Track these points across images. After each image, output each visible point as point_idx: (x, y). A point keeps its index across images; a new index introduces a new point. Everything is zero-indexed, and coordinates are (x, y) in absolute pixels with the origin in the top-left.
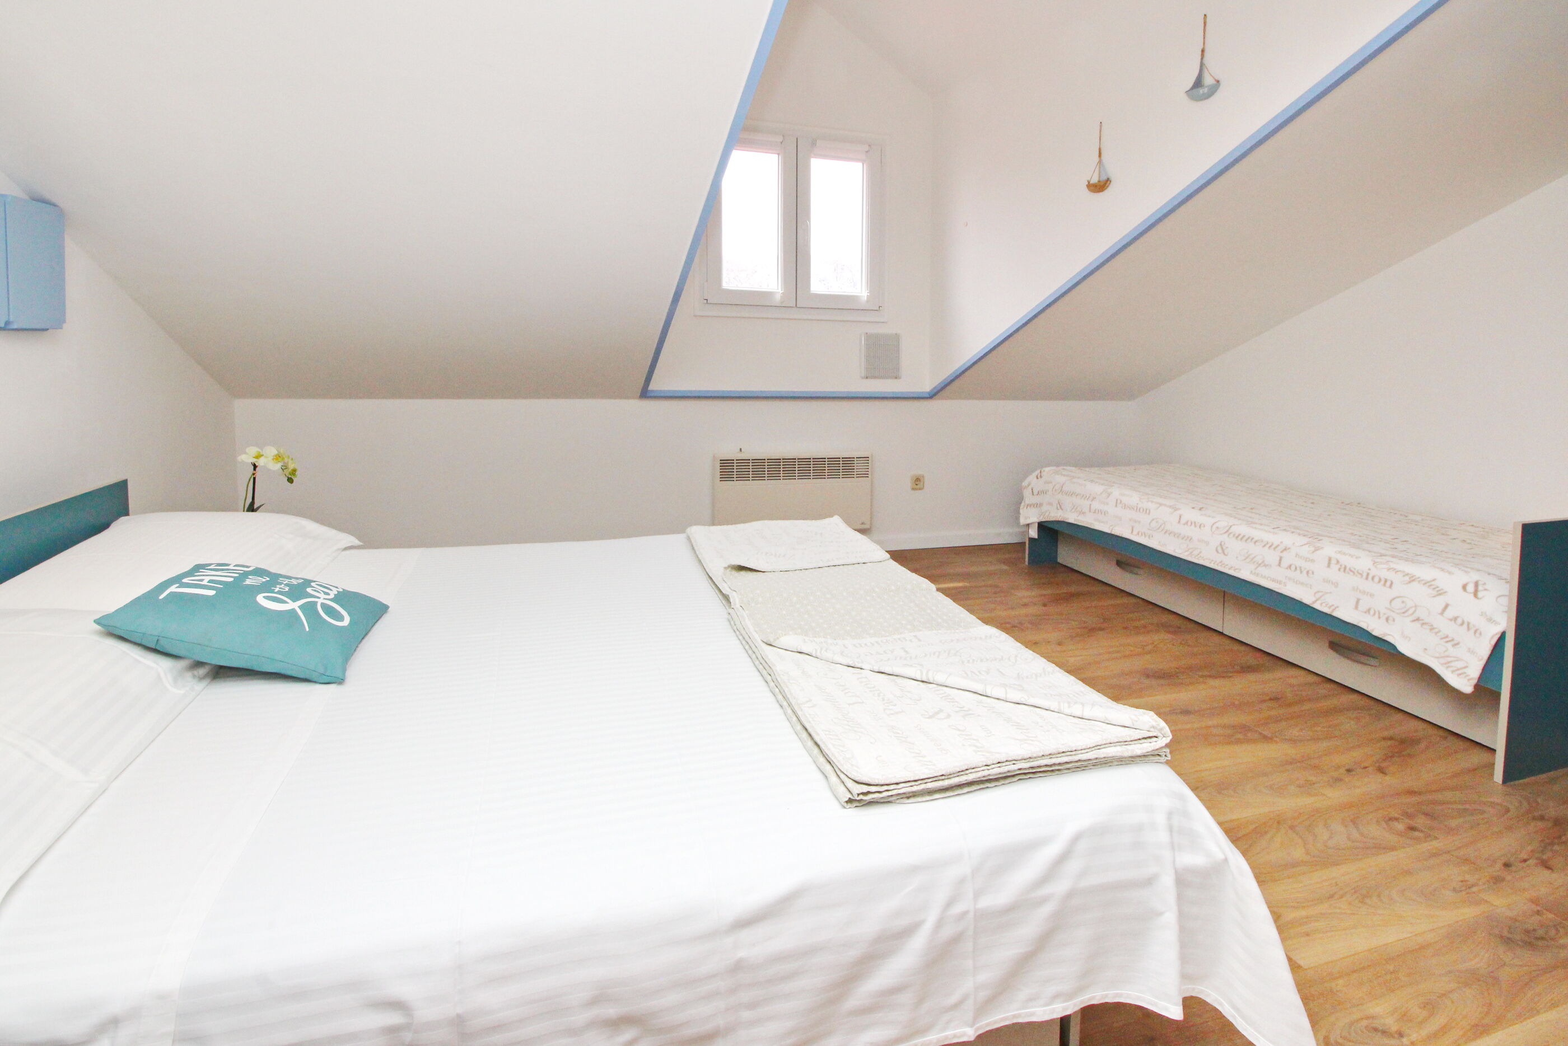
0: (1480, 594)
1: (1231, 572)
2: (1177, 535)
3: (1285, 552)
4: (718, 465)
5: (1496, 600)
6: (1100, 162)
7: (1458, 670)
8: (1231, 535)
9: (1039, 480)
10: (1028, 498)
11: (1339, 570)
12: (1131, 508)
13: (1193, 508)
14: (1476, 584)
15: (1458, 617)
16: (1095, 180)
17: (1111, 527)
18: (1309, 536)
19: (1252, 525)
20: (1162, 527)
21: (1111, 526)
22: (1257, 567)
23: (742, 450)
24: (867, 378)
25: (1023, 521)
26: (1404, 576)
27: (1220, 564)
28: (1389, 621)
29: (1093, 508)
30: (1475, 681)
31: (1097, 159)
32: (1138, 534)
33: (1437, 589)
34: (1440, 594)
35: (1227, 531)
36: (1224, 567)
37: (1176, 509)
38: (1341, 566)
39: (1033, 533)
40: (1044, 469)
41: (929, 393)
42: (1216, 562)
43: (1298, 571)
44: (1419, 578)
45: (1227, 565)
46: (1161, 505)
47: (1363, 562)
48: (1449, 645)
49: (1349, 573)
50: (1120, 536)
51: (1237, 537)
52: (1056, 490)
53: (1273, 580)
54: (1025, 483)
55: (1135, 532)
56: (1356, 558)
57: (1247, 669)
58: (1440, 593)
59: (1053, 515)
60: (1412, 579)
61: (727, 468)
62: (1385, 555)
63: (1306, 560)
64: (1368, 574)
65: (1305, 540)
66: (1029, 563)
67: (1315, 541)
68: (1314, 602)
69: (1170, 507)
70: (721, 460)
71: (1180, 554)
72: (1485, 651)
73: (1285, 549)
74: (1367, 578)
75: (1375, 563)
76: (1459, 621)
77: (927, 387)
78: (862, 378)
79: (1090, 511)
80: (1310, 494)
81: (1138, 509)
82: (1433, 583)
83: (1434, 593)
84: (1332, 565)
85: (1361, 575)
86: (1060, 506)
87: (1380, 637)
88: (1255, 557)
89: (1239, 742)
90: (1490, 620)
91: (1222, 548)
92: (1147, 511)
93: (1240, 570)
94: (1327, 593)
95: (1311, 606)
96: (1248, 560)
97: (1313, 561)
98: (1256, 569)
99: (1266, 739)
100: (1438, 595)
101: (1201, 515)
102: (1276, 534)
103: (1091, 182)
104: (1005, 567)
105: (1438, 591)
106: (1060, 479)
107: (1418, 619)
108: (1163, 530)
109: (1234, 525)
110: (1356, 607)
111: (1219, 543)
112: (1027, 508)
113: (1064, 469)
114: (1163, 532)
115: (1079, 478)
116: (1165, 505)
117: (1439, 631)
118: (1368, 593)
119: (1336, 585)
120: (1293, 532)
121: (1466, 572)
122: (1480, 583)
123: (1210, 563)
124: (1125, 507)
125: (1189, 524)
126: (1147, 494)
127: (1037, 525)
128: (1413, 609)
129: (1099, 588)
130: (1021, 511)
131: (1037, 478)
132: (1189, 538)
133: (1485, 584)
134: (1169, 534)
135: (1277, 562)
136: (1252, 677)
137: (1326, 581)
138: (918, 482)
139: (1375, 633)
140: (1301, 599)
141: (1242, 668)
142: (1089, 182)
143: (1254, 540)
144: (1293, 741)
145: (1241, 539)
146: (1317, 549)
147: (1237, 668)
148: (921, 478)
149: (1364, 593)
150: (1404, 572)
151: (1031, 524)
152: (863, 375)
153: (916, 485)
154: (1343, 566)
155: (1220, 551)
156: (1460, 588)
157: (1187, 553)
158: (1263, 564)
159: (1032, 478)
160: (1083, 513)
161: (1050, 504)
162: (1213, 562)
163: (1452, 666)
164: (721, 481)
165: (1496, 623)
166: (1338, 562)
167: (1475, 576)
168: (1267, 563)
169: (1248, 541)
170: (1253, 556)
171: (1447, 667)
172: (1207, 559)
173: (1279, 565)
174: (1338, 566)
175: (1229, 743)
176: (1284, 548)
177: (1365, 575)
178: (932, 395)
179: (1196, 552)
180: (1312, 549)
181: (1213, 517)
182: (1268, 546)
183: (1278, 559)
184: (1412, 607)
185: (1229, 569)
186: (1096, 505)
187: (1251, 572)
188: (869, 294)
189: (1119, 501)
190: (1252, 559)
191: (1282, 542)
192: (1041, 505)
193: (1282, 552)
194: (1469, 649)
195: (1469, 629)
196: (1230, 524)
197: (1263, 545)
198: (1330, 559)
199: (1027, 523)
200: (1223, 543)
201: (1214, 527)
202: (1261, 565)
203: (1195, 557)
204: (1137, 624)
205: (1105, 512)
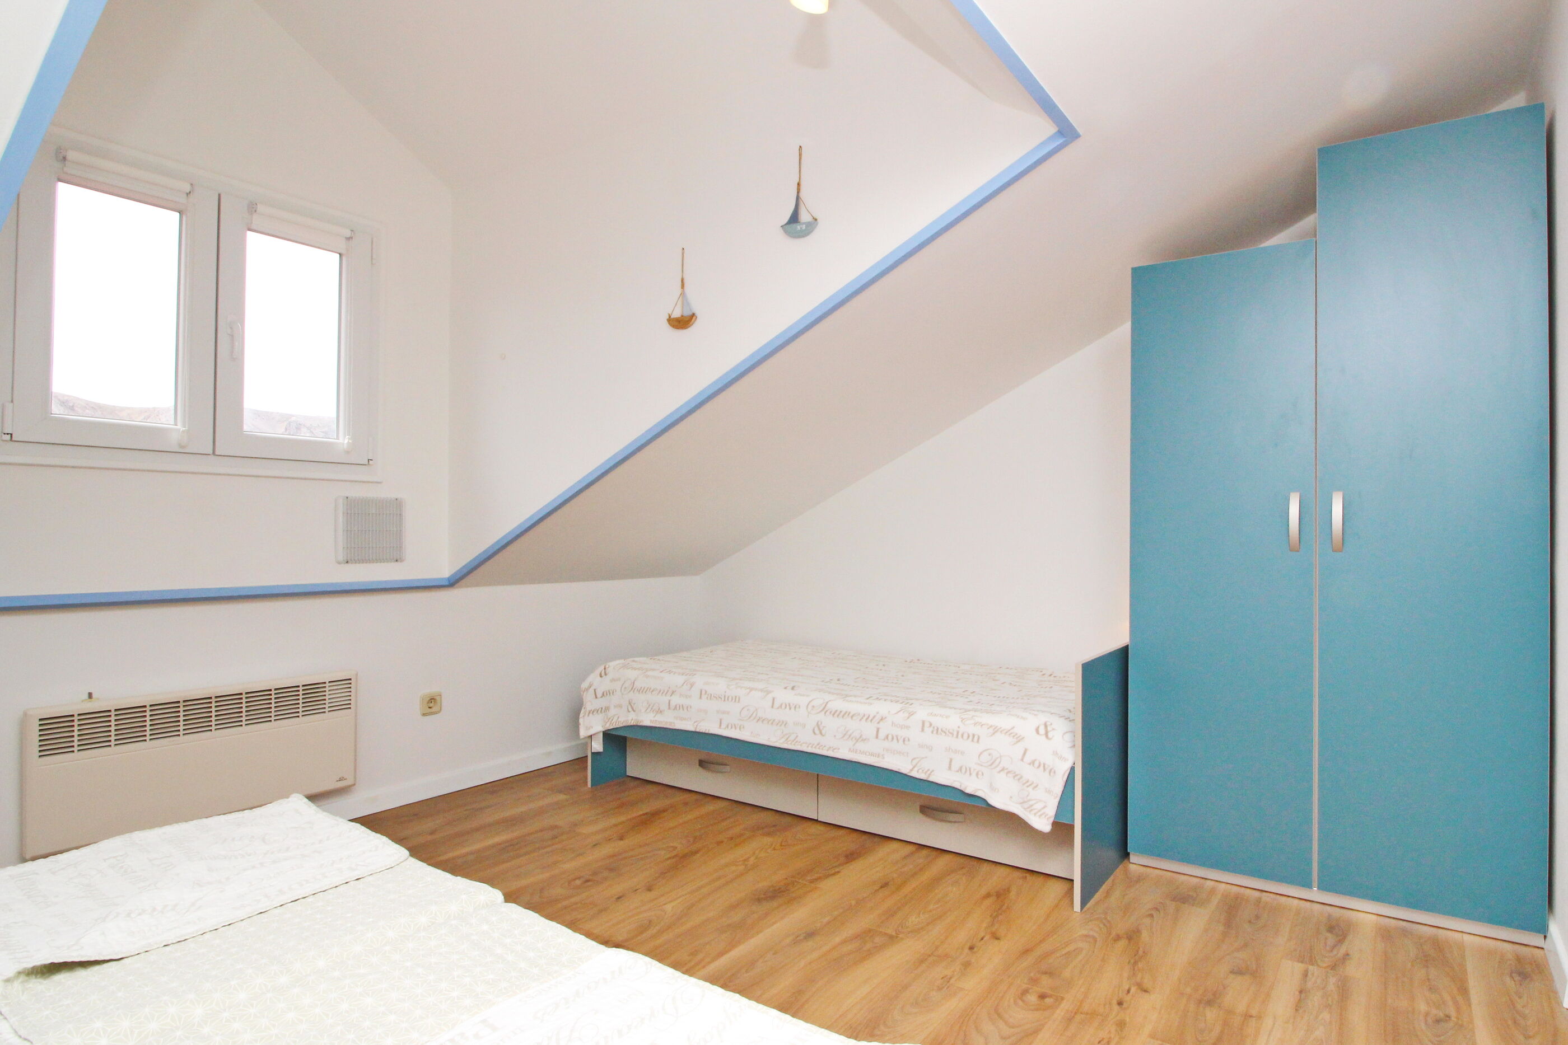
0: (1050, 735)
1: (831, 754)
2: (772, 722)
3: (881, 723)
4: (35, 727)
5: (1063, 736)
6: (683, 294)
7: (1039, 811)
8: (828, 713)
9: (603, 678)
10: (590, 703)
11: (932, 732)
12: (718, 698)
13: (785, 688)
14: (1046, 726)
15: (1035, 760)
16: (677, 314)
17: (696, 724)
18: (901, 701)
19: (847, 698)
20: (754, 715)
21: (695, 722)
22: (856, 743)
23: (94, 696)
24: (347, 562)
25: (583, 733)
26: (988, 728)
27: (818, 747)
28: (979, 776)
29: (673, 704)
30: (1052, 819)
31: (679, 291)
32: (728, 726)
33: (1017, 736)
34: (1019, 741)
35: (824, 709)
36: (822, 749)
37: (768, 692)
38: (934, 728)
39: (598, 746)
40: (608, 664)
41: (449, 579)
42: (814, 744)
43: (895, 740)
44: (1001, 728)
45: (825, 746)
46: (751, 689)
47: (952, 720)
48: (1030, 789)
49: (941, 734)
50: (707, 732)
51: (834, 715)
52: (625, 688)
53: (872, 755)
54: (585, 685)
55: (723, 726)
56: (947, 717)
57: (851, 857)
58: (1019, 739)
59: (621, 718)
60: (996, 730)
61: (55, 731)
62: (969, 711)
63: (902, 727)
64: (958, 733)
65: (898, 707)
66: (592, 785)
67: (907, 705)
68: (911, 770)
69: (761, 690)
70: (41, 720)
71: (776, 742)
72: (1058, 788)
73: (882, 719)
74: (957, 737)
75: (963, 720)
76: (1037, 764)
77: (445, 571)
78: (339, 563)
79: (669, 708)
80: (878, 656)
81: (725, 698)
82: (1011, 731)
83: (1015, 740)
84: (926, 729)
85: (952, 734)
86: (631, 707)
87: (972, 793)
88: (853, 733)
89: (869, 954)
90: (1061, 758)
91: (819, 729)
92: (736, 699)
93: (839, 749)
94: (923, 758)
95: (908, 774)
96: (846, 737)
97: (908, 727)
98: (854, 745)
99: (893, 939)
100: (1017, 742)
101: (795, 695)
102: (871, 704)
103: (672, 317)
104: (562, 797)
105: (1017, 738)
106: (631, 674)
107: (1003, 769)
108: (754, 718)
109: (830, 701)
110: (950, 768)
111: (816, 724)
112: (589, 715)
113: (634, 661)
114: (756, 720)
115: (653, 670)
116: (756, 689)
117: (1021, 777)
118: (959, 751)
119: (930, 748)
120: (885, 700)
121: (1035, 715)
122: (1048, 723)
123: (808, 747)
124: (711, 697)
125: (783, 707)
126: (734, 679)
127: (601, 735)
128: (999, 759)
129: (680, 797)
130: (581, 721)
131: (601, 676)
132: (784, 723)
133: (1051, 724)
134: (763, 721)
135: (875, 735)
136: (858, 865)
137: (921, 746)
138: (432, 704)
139: (968, 791)
140: (899, 769)
141: (847, 856)
142: (670, 317)
143: (851, 715)
144: (916, 931)
145: (838, 716)
146: (911, 714)
147: (842, 859)
148: (438, 698)
149: (956, 752)
150: (988, 724)
151: (594, 734)
152: (341, 558)
153: (430, 708)
154: (936, 728)
155: (817, 731)
156: (1034, 732)
157: (782, 741)
158: (861, 739)
159: (593, 678)
160: (661, 712)
161: (620, 706)
162: (811, 745)
163: (1034, 809)
164: (40, 756)
165: (1066, 760)
166: (931, 725)
167: (1043, 718)
168: (864, 737)
169: (844, 717)
170: (851, 732)
171: (1030, 811)
172: (804, 743)
173: (877, 737)
174: (931, 729)
175: (863, 959)
176: (880, 718)
177: (955, 733)
178: (453, 582)
179: (792, 737)
180: (906, 715)
181: (807, 696)
182: (865, 718)
183: (876, 729)
184: (997, 758)
185: (828, 750)
186: (676, 700)
187: (850, 749)
188: (350, 441)
189: (703, 692)
190: (850, 736)
191: (878, 713)
192: (607, 709)
193: (878, 723)
194: (1046, 789)
195: (1045, 770)
196: (827, 701)
197: (860, 718)
198: (923, 723)
199: (590, 734)
200: (820, 723)
201: (810, 707)
202: (859, 741)
203: (791, 744)
204: (731, 833)
205: (687, 707)
